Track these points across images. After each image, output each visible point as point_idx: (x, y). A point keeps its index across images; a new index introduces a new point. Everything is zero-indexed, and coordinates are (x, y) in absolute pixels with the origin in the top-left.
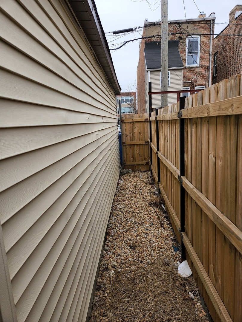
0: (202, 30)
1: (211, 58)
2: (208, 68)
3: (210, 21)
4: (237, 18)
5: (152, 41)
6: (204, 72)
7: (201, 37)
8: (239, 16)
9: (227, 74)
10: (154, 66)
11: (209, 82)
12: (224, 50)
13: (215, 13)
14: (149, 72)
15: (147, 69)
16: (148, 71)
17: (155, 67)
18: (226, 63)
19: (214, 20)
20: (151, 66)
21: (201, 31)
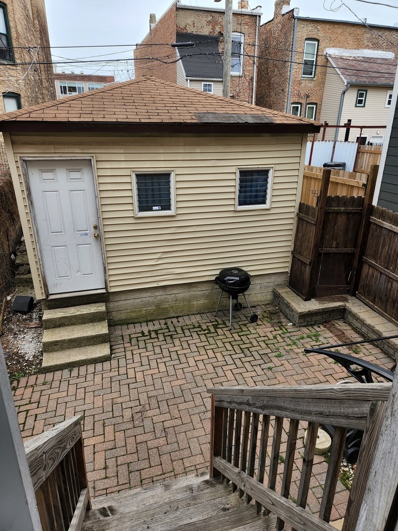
0: (247, 27)
1: (255, 66)
2: (252, 79)
3: (256, 16)
4: (284, 15)
5: (186, 33)
6: (247, 84)
7: (244, 36)
8: (287, 13)
9: (269, 85)
10: (195, 73)
11: (252, 97)
12: (267, 51)
13: (261, 7)
14: (189, 80)
15: (187, 76)
16: (187, 80)
17: (196, 75)
18: (268, 71)
19: (260, 16)
20: (191, 73)
21: (245, 28)
